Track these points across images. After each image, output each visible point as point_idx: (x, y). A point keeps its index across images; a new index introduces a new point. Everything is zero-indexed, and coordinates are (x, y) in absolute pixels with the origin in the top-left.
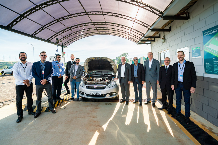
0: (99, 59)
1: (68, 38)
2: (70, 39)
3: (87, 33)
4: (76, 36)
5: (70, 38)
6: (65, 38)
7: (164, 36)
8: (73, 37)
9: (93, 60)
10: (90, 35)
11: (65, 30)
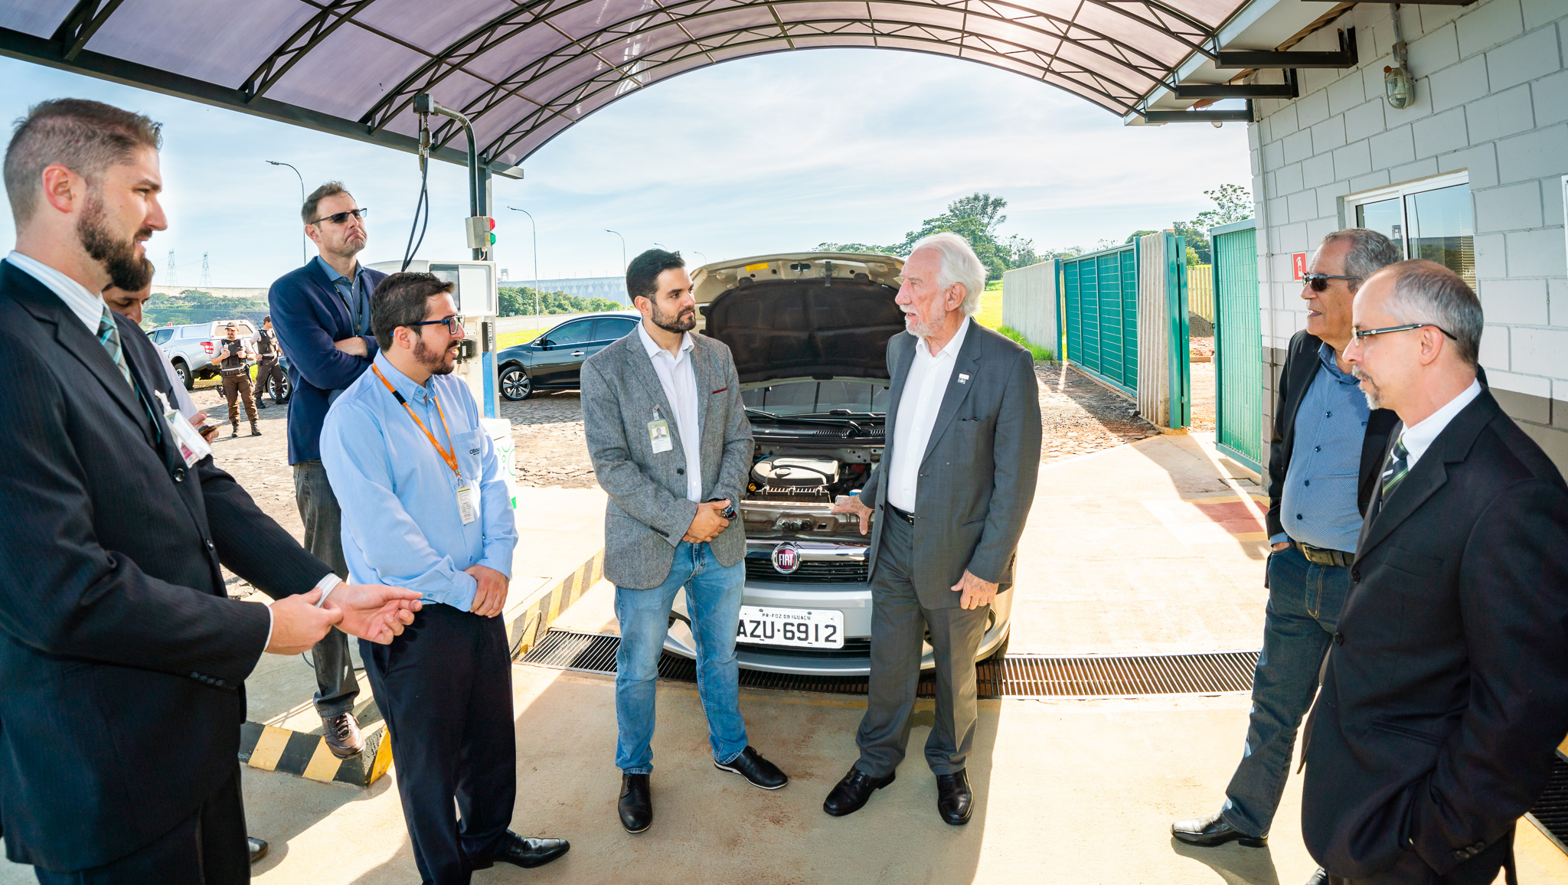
0: (808, 274)
1: (526, 91)
2: (543, 100)
3: (683, 37)
4: (587, 74)
5: (540, 91)
6: (501, 93)
7: (1401, 48)
8: (562, 81)
9: (748, 285)
10: (703, 59)
11: (502, 30)
